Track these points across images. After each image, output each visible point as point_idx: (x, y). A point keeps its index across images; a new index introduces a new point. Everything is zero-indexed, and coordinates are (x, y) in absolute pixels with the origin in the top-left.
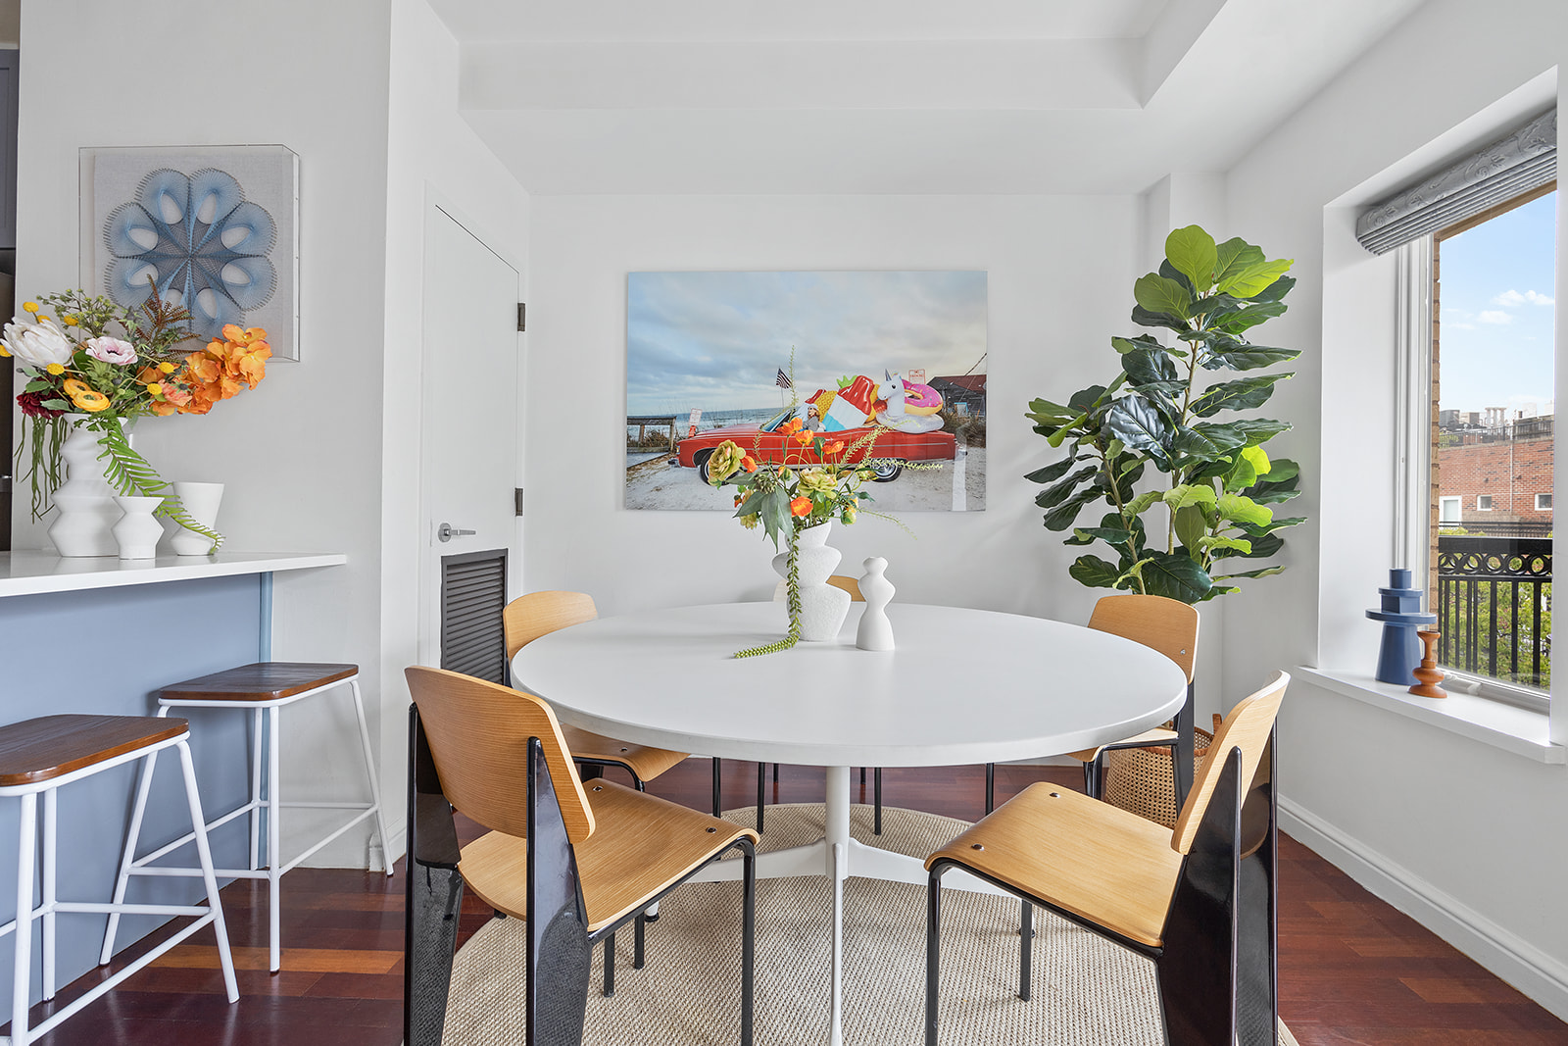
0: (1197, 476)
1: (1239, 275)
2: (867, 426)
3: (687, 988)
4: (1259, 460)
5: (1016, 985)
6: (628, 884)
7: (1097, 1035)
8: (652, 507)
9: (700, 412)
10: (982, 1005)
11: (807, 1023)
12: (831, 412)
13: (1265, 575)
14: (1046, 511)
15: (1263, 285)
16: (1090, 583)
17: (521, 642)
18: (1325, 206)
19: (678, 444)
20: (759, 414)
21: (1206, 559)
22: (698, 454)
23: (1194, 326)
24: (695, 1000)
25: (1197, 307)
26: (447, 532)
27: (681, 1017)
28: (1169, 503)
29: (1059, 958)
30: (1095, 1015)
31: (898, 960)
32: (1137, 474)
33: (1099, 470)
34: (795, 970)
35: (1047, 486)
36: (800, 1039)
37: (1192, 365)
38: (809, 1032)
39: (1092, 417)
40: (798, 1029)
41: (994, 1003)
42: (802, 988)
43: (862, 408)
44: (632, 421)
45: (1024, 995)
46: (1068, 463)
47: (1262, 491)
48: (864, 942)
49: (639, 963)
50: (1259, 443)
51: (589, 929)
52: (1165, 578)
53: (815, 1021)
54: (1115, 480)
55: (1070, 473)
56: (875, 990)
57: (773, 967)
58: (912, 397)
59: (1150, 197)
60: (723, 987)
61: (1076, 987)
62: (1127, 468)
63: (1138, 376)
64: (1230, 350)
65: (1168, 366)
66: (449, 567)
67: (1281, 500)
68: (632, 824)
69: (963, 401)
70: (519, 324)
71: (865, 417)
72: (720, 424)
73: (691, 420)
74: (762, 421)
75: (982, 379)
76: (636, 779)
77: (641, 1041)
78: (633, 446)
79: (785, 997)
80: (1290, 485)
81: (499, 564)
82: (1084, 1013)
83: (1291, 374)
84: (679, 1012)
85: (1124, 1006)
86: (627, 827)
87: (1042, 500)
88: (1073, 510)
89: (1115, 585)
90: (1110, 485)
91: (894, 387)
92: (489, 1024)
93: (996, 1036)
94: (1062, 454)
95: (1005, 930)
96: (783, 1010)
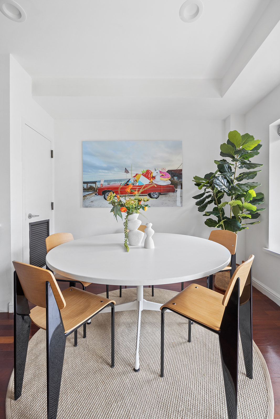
0: (237, 197)
1: (247, 144)
2: (150, 184)
3: (98, 343)
4: (253, 193)
5: (187, 338)
6: (77, 319)
7: (208, 351)
8: (90, 207)
9: (103, 180)
10: (178, 344)
11: (130, 351)
12: (140, 180)
13: (255, 224)
14: (198, 207)
15: (253, 147)
16: (210, 226)
17: (51, 248)
18: (270, 125)
19: (98, 189)
20: (120, 180)
21: (240, 220)
22: (103, 192)
23: (236, 157)
24: (100, 346)
25: (237, 152)
26: (31, 216)
27: (96, 352)
28: (230, 204)
29: (199, 330)
30: (208, 346)
31: (156, 332)
32: (222, 197)
33: (212, 196)
34: (128, 336)
35: (199, 200)
36: (128, 356)
37: (236, 168)
38: (131, 354)
39: (210, 181)
40: (128, 353)
41: (181, 344)
42: (129, 341)
43: (148, 179)
44: (84, 183)
45: (189, 341)
46: (204, 194)
47: (254, 201)
48: (147, 327)
49: (85, 336)
50: (253, 189)
51: (65, 333)
52: (229, 225)
53: (132, 351)
54: (216, 198)
55: (204, 196)
56: (149, 341)
57: (122, 336)
58: (162, 175)
59: (225, 121)
60: (108, 342)
61: (203, 338)
62: (219, 195)
63: (222, 171)
64: (245, 164)
65: (230, 168)
66: (32, 226)
67: (259, 204)
68: (80, 300)
69: (176, 176)
70: (51, 156)
71: (149, 181)
72: (109, 183)
73: (101, 182)
74: (121, 183)
75: (181, 170)
76: (83, 286)
77: (84, 359)
78: (85, 190)
79: (124, 344)
80: (261, 200)
81: (47, 224)
82: (205, 345)
83: (261, 171)
84: (95, 350)
85: (216, 342)
86: (79, 301)
87: (197, 204)
88: (205, 206)
89: (216, 227)
90: (215, 199)
91: (157, 173)
92: (41, 356)
93: (181, 353)
94: (202, 191)
95: (185, 322)
96: (124, 348)
